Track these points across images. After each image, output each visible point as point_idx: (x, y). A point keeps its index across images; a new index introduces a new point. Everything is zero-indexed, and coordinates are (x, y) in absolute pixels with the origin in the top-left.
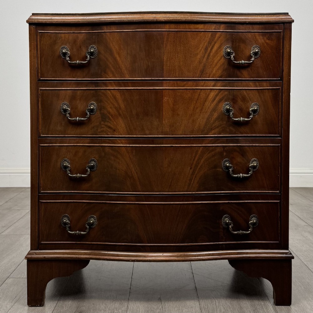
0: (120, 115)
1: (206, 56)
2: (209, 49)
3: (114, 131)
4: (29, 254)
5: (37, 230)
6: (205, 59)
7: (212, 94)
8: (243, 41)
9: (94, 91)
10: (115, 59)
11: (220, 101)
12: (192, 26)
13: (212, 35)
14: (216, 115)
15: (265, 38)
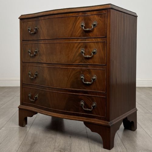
1: (73, 28)
2: (74, 24)
4: (19, 106)
6: (73, 29)
7: (76, 45)
8: (90, 19)
11: (80, 48)
12: (67, 14)
13: (76, 18)
14: (77, 54)
15: (99, 17)
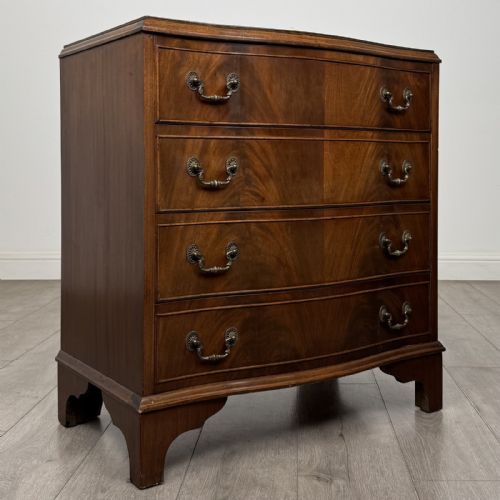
0: (271, 175)
2: (369, 89)
3: (263, 199)
5: (153, 362)
7: (371, 148)
9: (234, 142)
10: (265, 96)
